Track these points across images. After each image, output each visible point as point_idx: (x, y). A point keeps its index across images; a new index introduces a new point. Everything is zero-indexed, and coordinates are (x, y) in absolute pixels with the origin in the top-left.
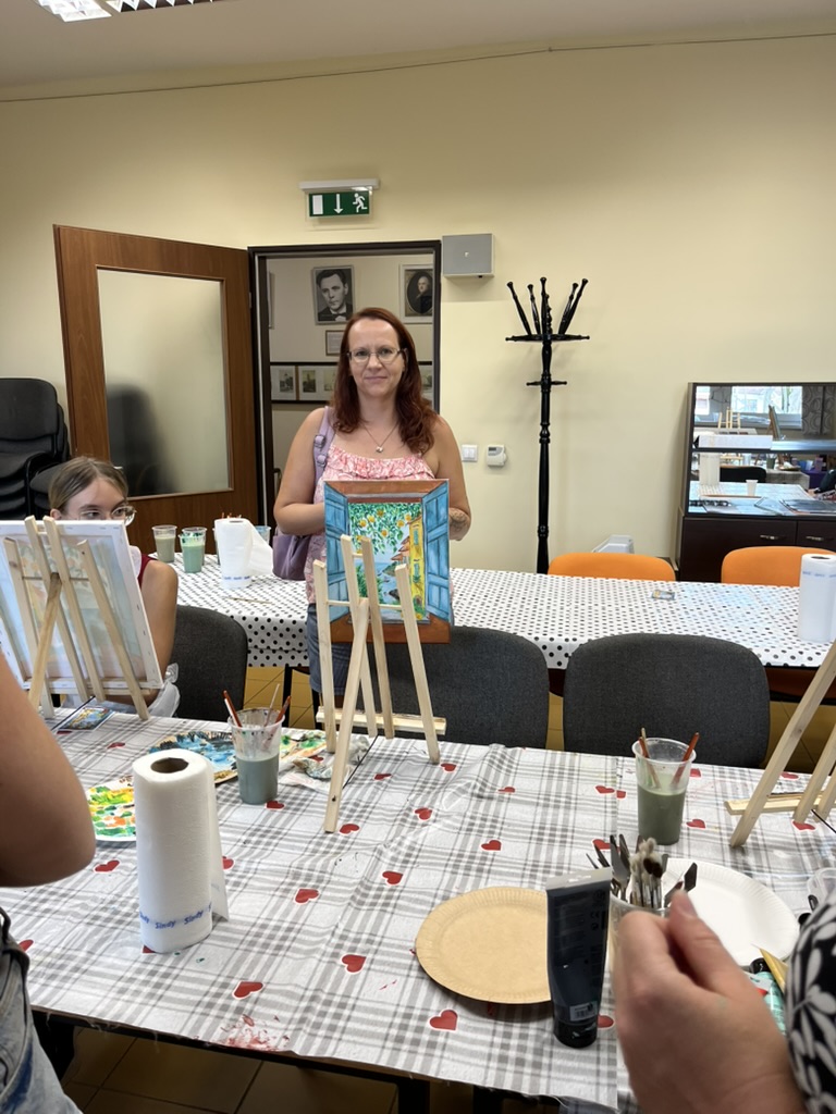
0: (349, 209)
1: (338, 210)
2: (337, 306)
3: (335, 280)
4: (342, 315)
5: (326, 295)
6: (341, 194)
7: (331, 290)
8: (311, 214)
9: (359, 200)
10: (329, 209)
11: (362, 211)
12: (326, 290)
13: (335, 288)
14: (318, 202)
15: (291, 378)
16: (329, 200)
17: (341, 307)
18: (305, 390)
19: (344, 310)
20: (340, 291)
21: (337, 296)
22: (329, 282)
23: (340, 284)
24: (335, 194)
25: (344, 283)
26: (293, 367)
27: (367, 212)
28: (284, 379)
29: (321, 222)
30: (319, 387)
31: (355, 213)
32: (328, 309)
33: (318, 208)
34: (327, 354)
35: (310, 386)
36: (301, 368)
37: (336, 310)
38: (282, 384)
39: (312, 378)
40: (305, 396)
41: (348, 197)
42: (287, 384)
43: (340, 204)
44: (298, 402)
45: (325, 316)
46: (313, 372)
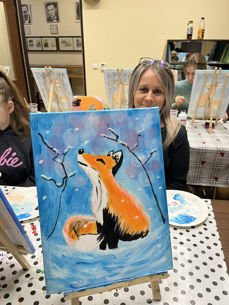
5: (49, 12)
7: (51, 10)
12: (49, 10)
13: (52, 9)
17: (55, 16)
18: (45, 47)
20: (54, 11)
21: (53, 12)
23: (54, 8)
26: (40, 38)
30: (50, 45)
32: (50, 17)
36: (43, 39)
37: (53, 17)
39: (47, 42)
42: (39, 44)
44: (43, 51)
45: (49, 20)
46: (47, 40)
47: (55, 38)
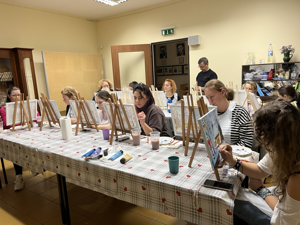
0: (170, 33)
1: (168, 33)
2: (181, 52)
3: (181, 46)
4: (183, 54)
5: (179, 50)
6: (168, 30)
7: (180, 49)
8: (162, 35)
9: (171, 31)
10: (166, 34)
11: (172, 33)
12: (179, 49)
13: (181, 48)
14: (164, 32)
15: (171, 70)
16: (166, 31)
17: (182, 52)
18: (174, 72)
19: (183, 53)
20: (182, 48)
21: (181, 50)
22: (179, 47)
23: (182, 47)
24: (167, 30)
25: (183, 46)
26: (172, 67)
27: (173, 33)
28: (170, 70)
29: (165, 36)
30: (177, 71)
31: (171, 34)
32: (179, 53)
33: (164, 34)
34: (179, 63)
35: (176, 71)
36: (173, 67)
37: (181, 53)
38: (169, 71)
39: (176, 69)
40: (174, 73)
41: (169, 30)
42: (171, 71)
43: (168, 32)
44: (173, 75)
45: (179, 54)
46: (176, 68)
47: (181, 66)
